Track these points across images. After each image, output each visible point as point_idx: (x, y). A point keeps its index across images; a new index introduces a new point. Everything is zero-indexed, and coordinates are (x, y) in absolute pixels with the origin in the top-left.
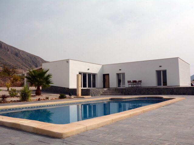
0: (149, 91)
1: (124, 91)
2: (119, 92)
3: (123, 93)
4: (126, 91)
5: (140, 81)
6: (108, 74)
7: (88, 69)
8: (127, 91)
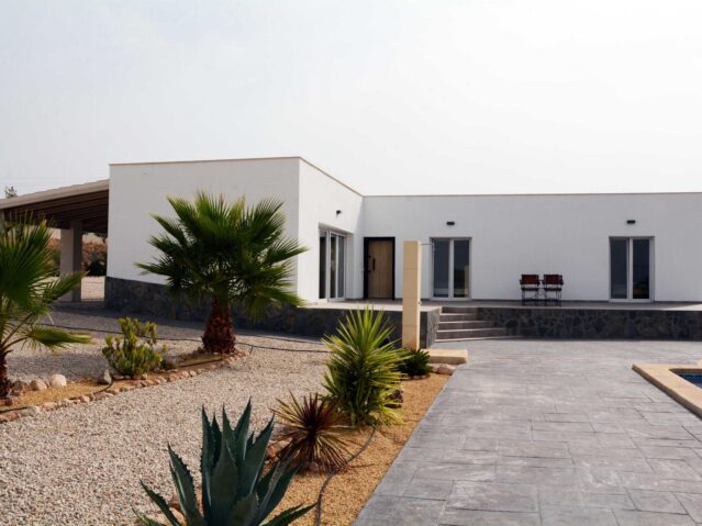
0: (639, 321)
1: (524, 319)
2: (496, 325)
3: (519, 329)
4: (531, 321)
5: (555, 280)
6: (392, 240)
7: (338, 212)
8: (539, 318)
